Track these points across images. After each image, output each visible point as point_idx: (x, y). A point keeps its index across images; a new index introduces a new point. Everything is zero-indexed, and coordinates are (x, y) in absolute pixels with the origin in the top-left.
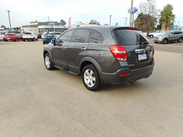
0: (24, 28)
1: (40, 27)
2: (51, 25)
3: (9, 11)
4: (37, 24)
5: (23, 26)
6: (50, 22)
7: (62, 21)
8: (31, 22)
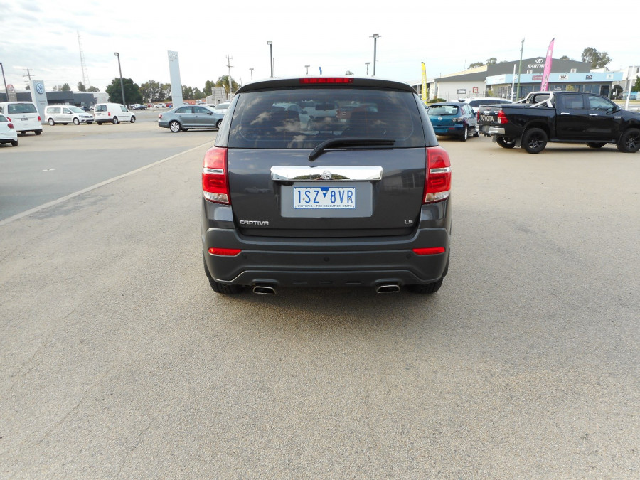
0: (439, 85)
1: (492, 80)
2: (535, 70)
3: (376, 36)
4: (484, 69)
5: (438, 80)
6: (533, 61)
7: (589, 52)
8: (472, 66)
